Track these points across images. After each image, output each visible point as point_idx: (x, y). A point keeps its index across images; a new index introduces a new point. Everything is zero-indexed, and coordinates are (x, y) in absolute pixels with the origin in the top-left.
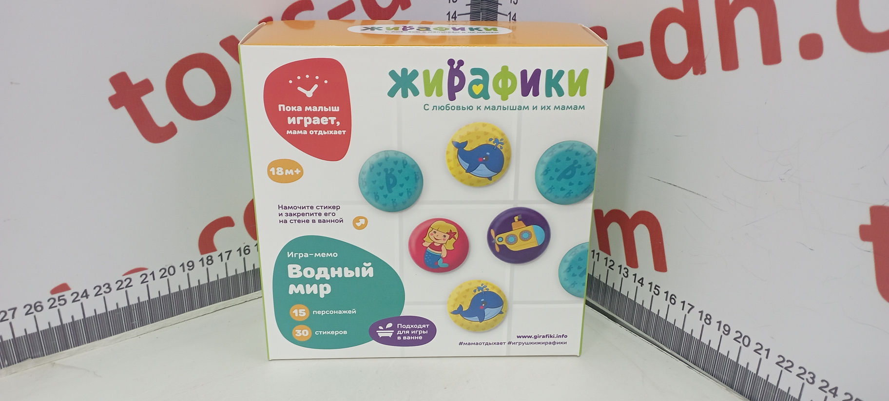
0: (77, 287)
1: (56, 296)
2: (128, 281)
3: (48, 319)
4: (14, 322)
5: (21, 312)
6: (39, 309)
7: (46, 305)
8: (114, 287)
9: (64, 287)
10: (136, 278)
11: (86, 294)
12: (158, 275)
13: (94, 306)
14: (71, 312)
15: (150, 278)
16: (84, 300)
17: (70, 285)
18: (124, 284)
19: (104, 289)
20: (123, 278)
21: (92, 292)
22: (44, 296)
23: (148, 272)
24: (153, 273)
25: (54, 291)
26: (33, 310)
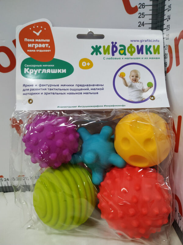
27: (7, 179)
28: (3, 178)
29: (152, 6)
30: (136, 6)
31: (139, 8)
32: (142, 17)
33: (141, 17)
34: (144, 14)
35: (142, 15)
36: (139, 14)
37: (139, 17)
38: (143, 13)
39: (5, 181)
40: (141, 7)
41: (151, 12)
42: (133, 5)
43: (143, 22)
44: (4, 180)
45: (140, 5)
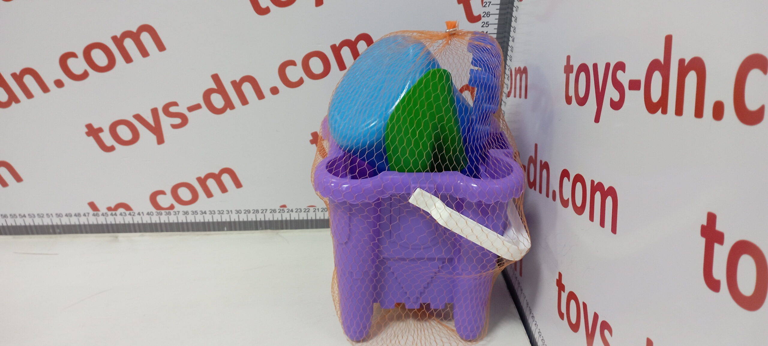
0: (289, 207)
1: (282, 209)
2: (308, 210)
3: (277, 217)
4: (266, 214)
5: (268, 211)
6: (275, 212)
7: (278, 211)
8: (303, 210)
9: (284, 206)
10: (312, 209)
11: (292, 211)
12: (320, 210)
13: (294, 216)
14: (286, 216)
15: (317, 211)
16: (291, 213)
17: (287, 206)
18: (307, 211)
19: (299, 210)
20: (307, 208)
21: (294, 211)
22: (277, 208)
23: (317, 208)
24: (318, 209)
25: (282, 206)
26: (273, 212)
27: (290, 210)
28: (285, 209)
29: (498, 15)
30: (480, 16)
31: (483, 17)
32: (486, 26)
33: (484, 27)
34: (489, 23)
35: (486, 24)
36: (482, 23)
37: (482, 27)
38: (487, 22)
39: (288, 212)
40: (486, 15)
41: (497, 22)
42: (476, 13)
43: (487, 32)
44: (286, 211)
45: (484, 13)
